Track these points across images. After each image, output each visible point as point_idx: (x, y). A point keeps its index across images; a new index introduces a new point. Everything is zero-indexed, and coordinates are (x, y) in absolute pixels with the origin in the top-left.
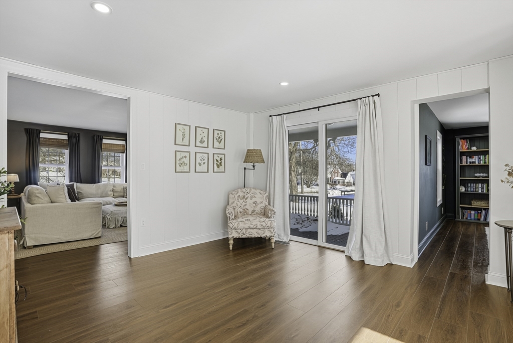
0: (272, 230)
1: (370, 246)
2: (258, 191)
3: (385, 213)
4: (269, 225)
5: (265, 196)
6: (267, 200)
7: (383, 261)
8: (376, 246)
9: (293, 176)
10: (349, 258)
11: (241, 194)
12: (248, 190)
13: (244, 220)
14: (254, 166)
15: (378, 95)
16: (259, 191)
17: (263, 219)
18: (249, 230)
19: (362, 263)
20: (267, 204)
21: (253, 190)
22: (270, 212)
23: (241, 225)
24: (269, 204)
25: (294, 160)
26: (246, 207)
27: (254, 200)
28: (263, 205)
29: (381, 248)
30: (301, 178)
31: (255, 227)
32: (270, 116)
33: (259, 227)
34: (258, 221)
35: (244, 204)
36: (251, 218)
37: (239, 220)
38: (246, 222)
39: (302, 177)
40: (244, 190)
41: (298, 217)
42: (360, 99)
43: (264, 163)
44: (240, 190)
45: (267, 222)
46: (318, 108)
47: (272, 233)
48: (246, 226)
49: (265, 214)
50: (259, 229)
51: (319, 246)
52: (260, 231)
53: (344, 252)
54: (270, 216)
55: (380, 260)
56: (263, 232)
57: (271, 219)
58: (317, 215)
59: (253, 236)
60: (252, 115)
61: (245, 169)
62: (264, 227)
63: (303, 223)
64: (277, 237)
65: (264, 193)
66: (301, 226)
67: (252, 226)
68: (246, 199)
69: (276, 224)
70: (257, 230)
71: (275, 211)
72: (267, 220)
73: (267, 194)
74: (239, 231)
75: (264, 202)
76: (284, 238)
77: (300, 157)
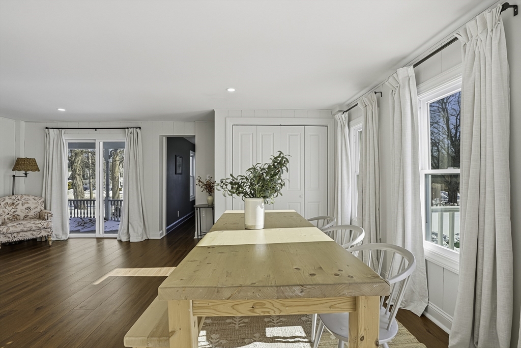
0: (49, 230)
1: (134, 230)
2: (31, 198)
3: (144, 207)
4: (45, 225)
5: (40, 202)
6: (43, 205)
7: (142, 238)
8: (137, 229)
9: (78, 180)
10: (120, 241)
11: (10, 201)
12: (19, 197)
13: (15, 224)
14: (26, 174)
15: (140, 128)
16: (34, 197)
17: (38, 221)
18: (21, 233)
19: (128, 242)
20: (43, 208)
21: (25, 197)
22: (46, 215)
23: (11, 229)
24: (45, 209)
25: (79, 162)
26: (17, 213)
27: (26, 206)
28: (38, 210)
29: (140, 230)
30: (90, 183)
31: (29, 229)
32: (47, 128)
33: (34, 229)
34: (32, 224)
35: (13, 210)
36: (24, 222)
37: (9, 225)
38: (18, 226)
39: (91, 181)
40: (13, 197)
41: (80, 220)
42: (128, 128)
43: (39, 171)
44: (7, 198)
45: (43, 223)
46: (96, 129)
47: (49, 232)
48: (18, 230)
49: (40, 217)
50: (34, 230)
51: (97, 238)
52: (35, 233)
53: (116, 238)
54: (46, 217)
55: (140, 238)
56: (38, 233)
57: (48, 221)
58: (94, 216)
59: (26, 238)
60: (23, 124)
61: (14, 176)
62: (40, 229)
63: (85, 225)
64: (55, 237)
65: (39, 199)
66: (83, 227)
67: (25, 229)
68: (16, 206)
69: (53, 225)
70: (31, 232)
71: (52, 213)
72: (43, 221)
73: (43, 200)
74: (10, 235)
75: (39, 207)
76: (63, 237)
77: (88, 159)
